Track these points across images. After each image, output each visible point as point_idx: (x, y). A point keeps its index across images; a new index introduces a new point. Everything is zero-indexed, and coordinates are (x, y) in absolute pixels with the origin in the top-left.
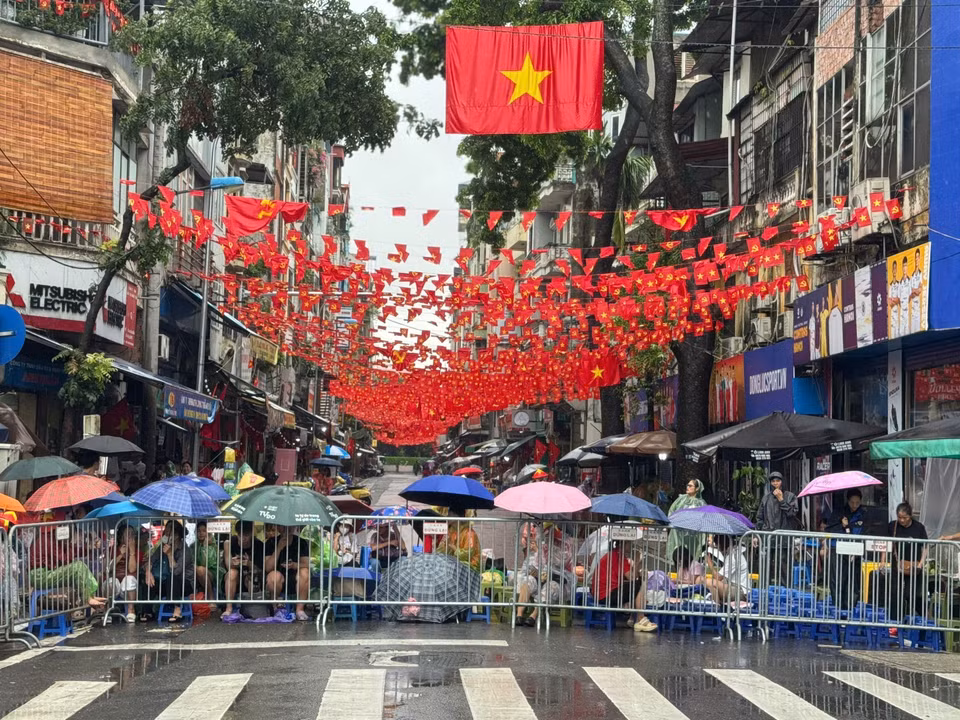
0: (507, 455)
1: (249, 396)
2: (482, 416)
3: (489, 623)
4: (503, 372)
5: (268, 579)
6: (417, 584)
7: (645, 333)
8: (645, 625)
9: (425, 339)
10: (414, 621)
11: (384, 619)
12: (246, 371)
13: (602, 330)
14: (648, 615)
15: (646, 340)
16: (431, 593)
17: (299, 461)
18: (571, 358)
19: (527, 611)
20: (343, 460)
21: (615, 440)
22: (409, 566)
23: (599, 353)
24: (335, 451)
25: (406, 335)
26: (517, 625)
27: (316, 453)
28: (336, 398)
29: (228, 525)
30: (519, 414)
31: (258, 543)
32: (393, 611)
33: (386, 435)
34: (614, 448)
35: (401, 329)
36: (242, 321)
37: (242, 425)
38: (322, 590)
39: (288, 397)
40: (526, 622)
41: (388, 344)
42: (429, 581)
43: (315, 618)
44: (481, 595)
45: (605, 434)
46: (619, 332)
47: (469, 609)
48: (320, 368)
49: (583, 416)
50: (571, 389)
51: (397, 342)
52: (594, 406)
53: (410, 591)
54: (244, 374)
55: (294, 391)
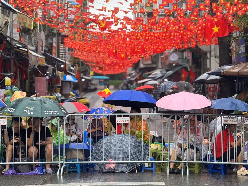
0: (166, 78)
1: (18, 48)
2: (151, 56)
3: (154, 172)
4: (162, 31)
5: (29, 151)
6: (113, 151)
7: (243, 5)
8: (243, 172)
9: (116, 13)
10: (112, 172)
11: (96, 171)
12: (16, 34)
13: (218, 5)
14: (244, 166)
15: (243, 9)
16: (121, 156)
17: (49, 84)
18: (200, 21)
19: (176, 165)
20: (74, 83)
21: (227, 68)
22: (108, 141)
23: (216, 18)
24: (69, 78)
25: (105, 11)
26: (170, 173)
27: (58, 79)
28: (69, 48)
29: (5, 121)
30: (173, 54)
31: (23, 130)
32: (100, 167)
33: (98, 68)
34: (226, 72)
35: (103, 7)
36: (12, 4)
37: (15, 64)
38: (60, 156)
39: (41, 48)
40: (175, 172)
41: (95, 16)
42: (120, 150)
43: (56, 172)
44: (150, 157)
45: (221, 65)
46: (228, 5)
47: (143, 165)
48: (59, 31)
49: (208, 55)
50: (201, 39)
51: (101, 15)
52: (215, 49)
53: (110, 156)
54: (14, 35)
55: (44, 45)
